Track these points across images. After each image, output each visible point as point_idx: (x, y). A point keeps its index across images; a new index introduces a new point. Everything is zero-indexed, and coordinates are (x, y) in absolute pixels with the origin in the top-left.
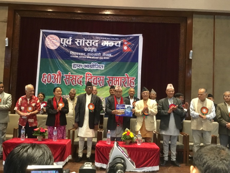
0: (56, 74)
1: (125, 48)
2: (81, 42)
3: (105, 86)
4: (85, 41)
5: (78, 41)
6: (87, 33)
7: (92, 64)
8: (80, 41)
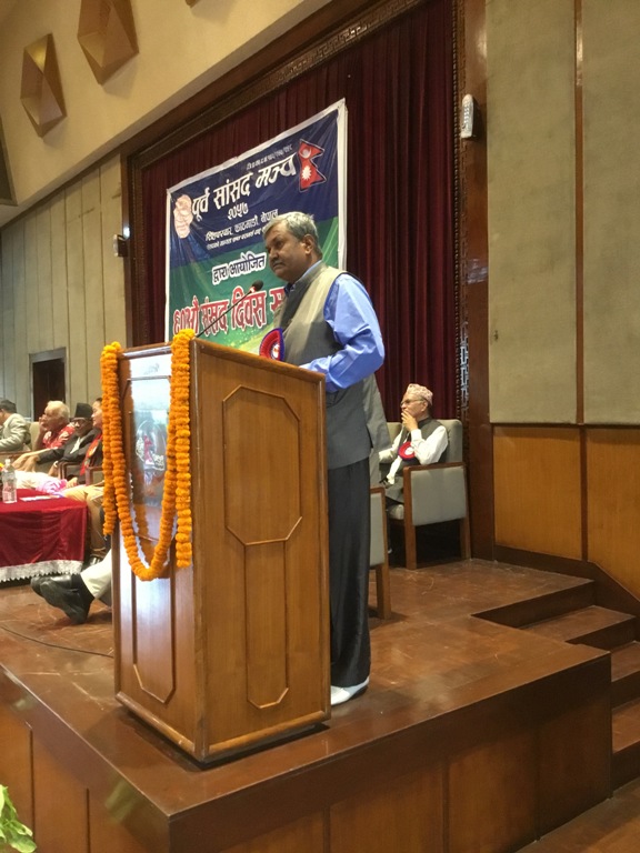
0: (190, 308)
1: (306, 173)
2: (222, 195)
3: (268, 324)
4: (231, 188)
5: (218, 195)
6: (233, 160)
7: (242, 260)
8: (220, 191)
